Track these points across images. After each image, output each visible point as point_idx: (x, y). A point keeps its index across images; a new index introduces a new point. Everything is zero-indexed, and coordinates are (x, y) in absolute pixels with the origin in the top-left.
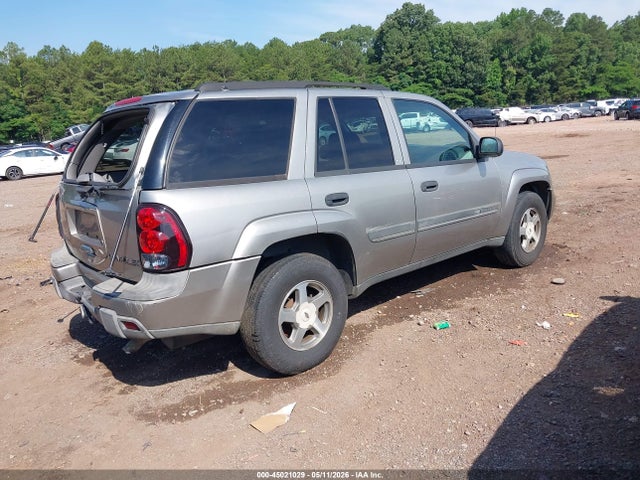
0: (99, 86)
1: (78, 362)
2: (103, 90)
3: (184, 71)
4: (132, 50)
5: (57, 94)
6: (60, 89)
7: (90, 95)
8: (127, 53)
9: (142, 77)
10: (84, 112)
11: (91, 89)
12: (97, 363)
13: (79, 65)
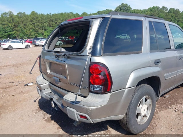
0: (34, 24)
1: (45, 120)
2: (35, 25)
3: (58, 20)
4: (44, 14)
5: (22, 26)
6: (23, 24)
7: (31, 26)
8: (42, 15)
9: (46, 22)
10: (29, 31)
11: (32, 25)
12: (53, 122)
13: (29, 18)
